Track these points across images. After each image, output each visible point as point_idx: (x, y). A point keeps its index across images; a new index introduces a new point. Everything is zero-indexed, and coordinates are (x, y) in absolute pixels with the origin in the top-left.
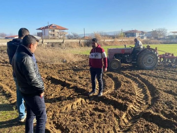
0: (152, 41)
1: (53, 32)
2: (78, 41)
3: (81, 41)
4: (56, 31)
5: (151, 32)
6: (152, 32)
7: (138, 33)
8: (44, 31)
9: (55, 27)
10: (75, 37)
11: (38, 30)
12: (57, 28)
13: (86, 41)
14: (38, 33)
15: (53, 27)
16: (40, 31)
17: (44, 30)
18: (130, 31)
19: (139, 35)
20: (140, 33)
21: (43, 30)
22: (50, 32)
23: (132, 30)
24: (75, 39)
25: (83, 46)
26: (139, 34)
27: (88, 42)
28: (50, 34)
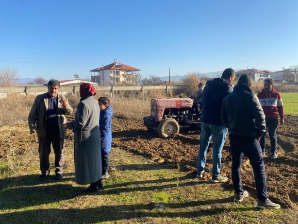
0: (287, 87)
1: (117, 75)
2: (164, 87)
3: (169, 87)
4: (122, 73)
5: (280, 72)
6: (283, 71)
7: (259, 74)
8: (102, 74)
9: (120, 67)
10: (155, 82)
11: (93, 73)
12: (123, 68)
13: (176, 88)
14: (92, 77)
15: (117, 66)
16: (96, 74)
17: (103, 72)
18: (244, 71)
19: (259, 78)
20: (262, 74)
21: (101, 71)
22: (112, 75)
23: (248, 69)
24: (155, 85)
25: (172, 95)
26: (261, 76)
27: (178, 90)
28: (112, 78)
